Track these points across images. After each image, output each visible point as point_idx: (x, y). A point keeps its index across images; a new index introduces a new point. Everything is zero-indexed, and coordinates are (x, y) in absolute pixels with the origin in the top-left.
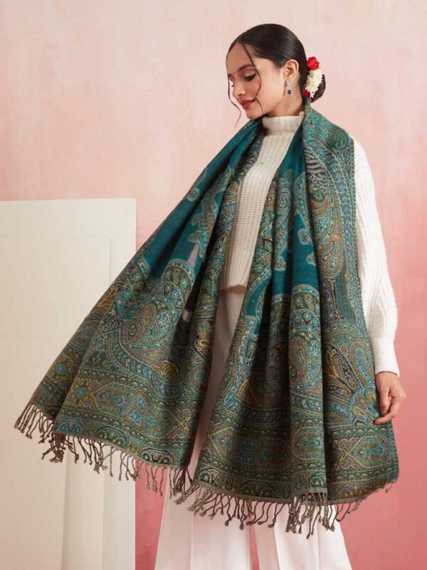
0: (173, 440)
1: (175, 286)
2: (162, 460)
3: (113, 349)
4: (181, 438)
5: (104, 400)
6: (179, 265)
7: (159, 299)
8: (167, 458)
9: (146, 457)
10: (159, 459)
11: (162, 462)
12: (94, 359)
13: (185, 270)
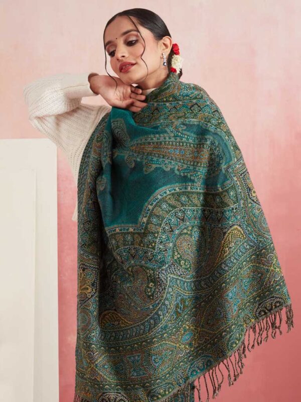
0: (272, 285)
1: (182, 208)
2: (275, 306)
3: (184, 289)
4: (278, 279)
5: (211, 323)
6: (165, 193)
7: (183, 228)
8: (277, 302)
9: (263, 313)
10: (272, 306)
11: (276, 307)
12: (179, 310)
13: (173, 191)
